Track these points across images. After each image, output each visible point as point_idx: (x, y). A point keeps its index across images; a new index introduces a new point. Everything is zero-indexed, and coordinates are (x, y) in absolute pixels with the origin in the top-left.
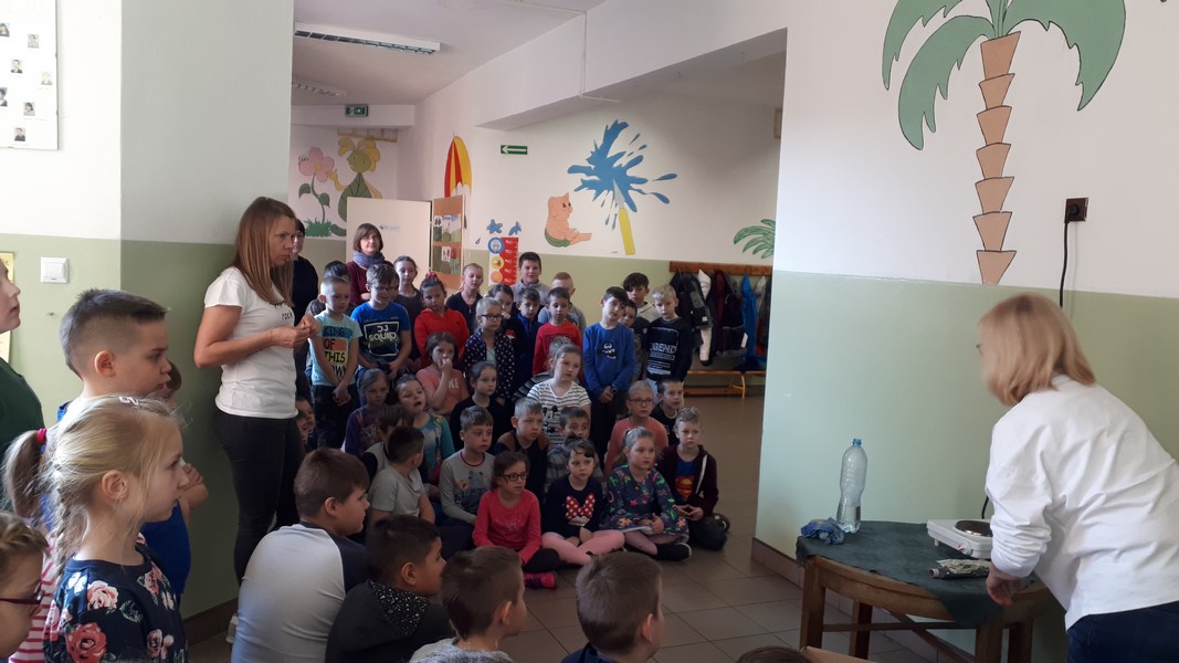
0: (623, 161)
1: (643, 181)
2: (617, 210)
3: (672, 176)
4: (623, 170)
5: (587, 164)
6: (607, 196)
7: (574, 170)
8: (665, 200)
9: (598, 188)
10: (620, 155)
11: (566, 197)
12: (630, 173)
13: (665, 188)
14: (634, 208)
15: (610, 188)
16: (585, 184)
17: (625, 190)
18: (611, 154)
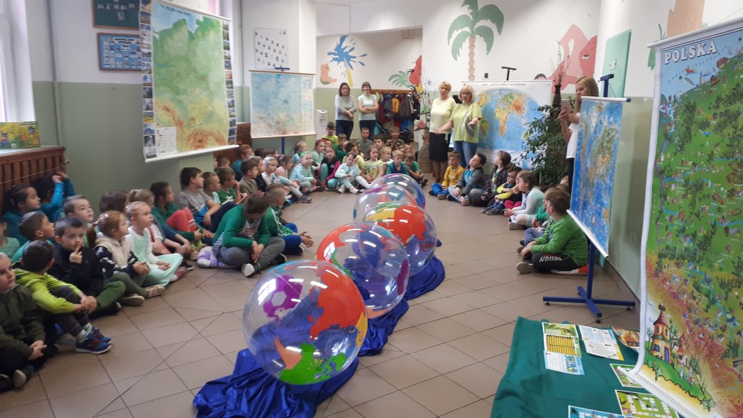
0: (347, 50)
1: (355, 57)
2: (345, 69)
3: (365, 55)
4: (347, 53)
5: (334, 51)
6: (342, 64)
7: (330, 54)
8: (363, 64)
9: (338, 60)
10: (346, 47)
11: (327, 65)
12: (350, 54)
13: (363, 60)
14: (352, 69)
15: (343, 61)
16: (334, 59)
17: (348, 61)
18: (343, 47)
